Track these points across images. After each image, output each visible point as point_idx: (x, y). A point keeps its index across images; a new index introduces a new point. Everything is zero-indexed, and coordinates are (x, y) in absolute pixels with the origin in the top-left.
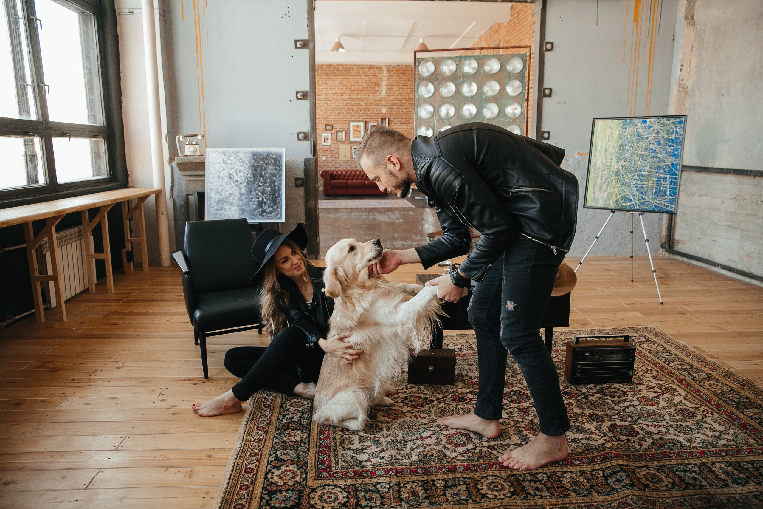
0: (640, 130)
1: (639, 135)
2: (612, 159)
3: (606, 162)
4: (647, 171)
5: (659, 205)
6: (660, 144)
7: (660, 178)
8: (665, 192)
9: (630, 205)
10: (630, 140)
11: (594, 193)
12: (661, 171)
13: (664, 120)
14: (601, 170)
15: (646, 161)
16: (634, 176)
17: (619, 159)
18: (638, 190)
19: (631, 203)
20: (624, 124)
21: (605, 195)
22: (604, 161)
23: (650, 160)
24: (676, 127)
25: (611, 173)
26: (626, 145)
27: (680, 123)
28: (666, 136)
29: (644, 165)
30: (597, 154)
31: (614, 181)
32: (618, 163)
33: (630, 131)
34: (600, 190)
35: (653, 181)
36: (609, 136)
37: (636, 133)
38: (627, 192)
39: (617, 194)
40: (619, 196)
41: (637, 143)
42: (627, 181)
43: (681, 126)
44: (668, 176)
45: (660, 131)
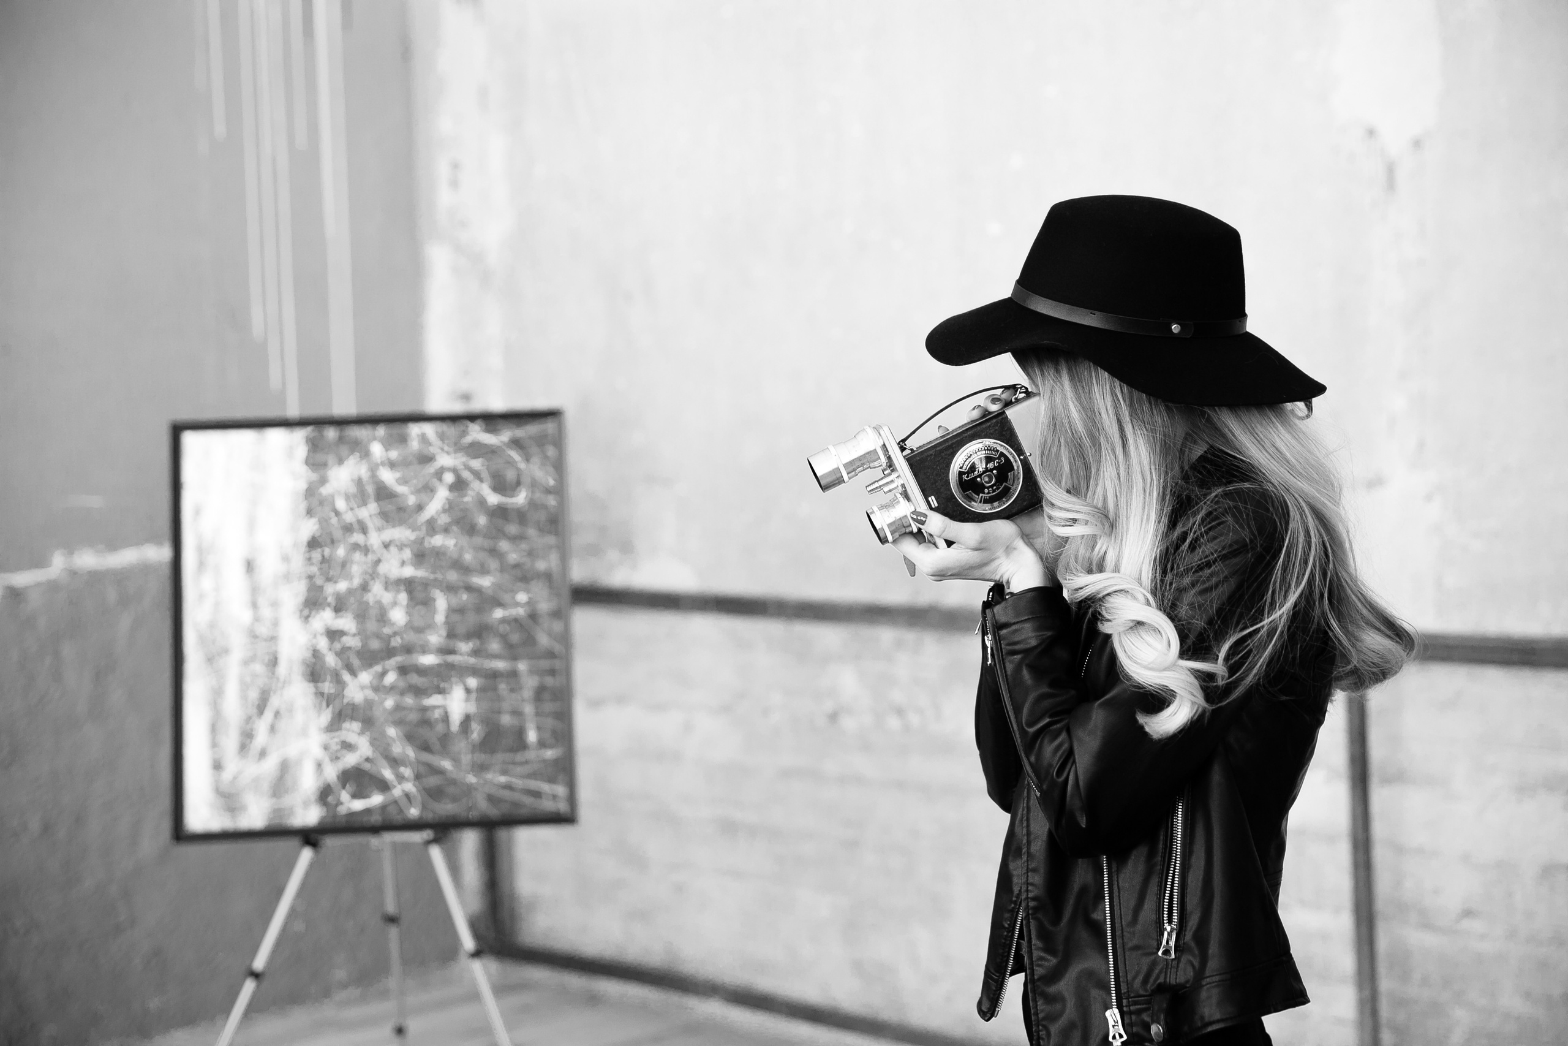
0: (388, 476)
1: (383, 493)
2: (278, 604)
3: (256, 620)
4: (439, 650)
5: (505, 794)
6: (471, 530)
7: (492, 676)
8: (520, 733)
9: (383, 808)
11: (215, 767)
12: (494, 647)
13: (476, 433)
14: (237, 656)
15: (427, 605)
16: (384, 674)
17: (310, 605)
18: (410, 738)
19: (388, 797)
20: (314, 446)
23: (443, 600)
24: (529, 459)
26: (333, 543)
27: (541, 441)
28: (494, 499)
29: (419, 622)
31: (302, 703)
32: (307, 620)
33: (344, 476)
34: (243, 748)
35: (468, 689)
37: (370, 489)
38: (364, 747)
40: (330, 771)
42: (359, 698)
43: (546, 457)
44: (522, 666)
45: (466, 475)
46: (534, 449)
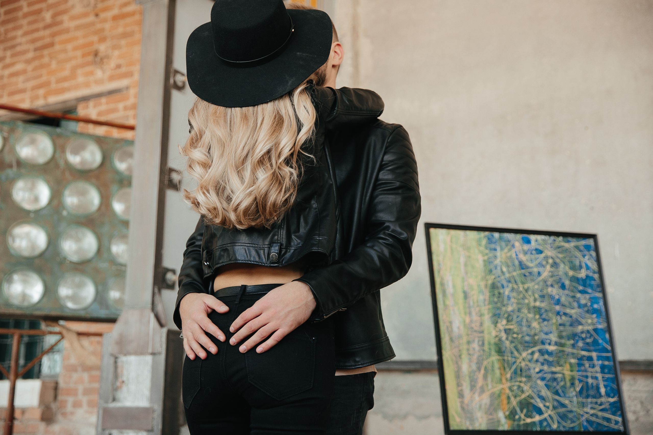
0: (523, 257)
1: (522, 266)
2: (481, 315)
3: (471, 321)
4: (556, 344)
5: (594, 419)
6: (563, 287)
7: (581, 359)
8: (598, 388)
9: (541, 422)
10: (507, 275)
11: (461, 395)
12: (580, 344)
13: (560, 241)
14: (465, 340)
15: (548, 321)
16: (533, 353)
17: (496, 317)
18: (547, 386)
19: (542, 417)
20: (490, 241)
21: (486, 399)
22: (468, 320)
23: (555, 320)
24: (584, 256)
25: (486, 347)
26: (503, 287)
27: (587, 247)
28: (571, 273)
29: (546, 329)
30: (448, 302)
31: (497, 365)
32: (495, 323)
33: (504, 256)
34: (473, 387)
35: (571, 365)
36: (466, 265)
37: (517, 263)
38: (528, 390)
39: (509, 398)
40: (514, 402)
41: (523, 283)
42: (523, 364)
43: (591, 255)
44: (594, 355)
45: (558, 261)
46: (586, 252)
